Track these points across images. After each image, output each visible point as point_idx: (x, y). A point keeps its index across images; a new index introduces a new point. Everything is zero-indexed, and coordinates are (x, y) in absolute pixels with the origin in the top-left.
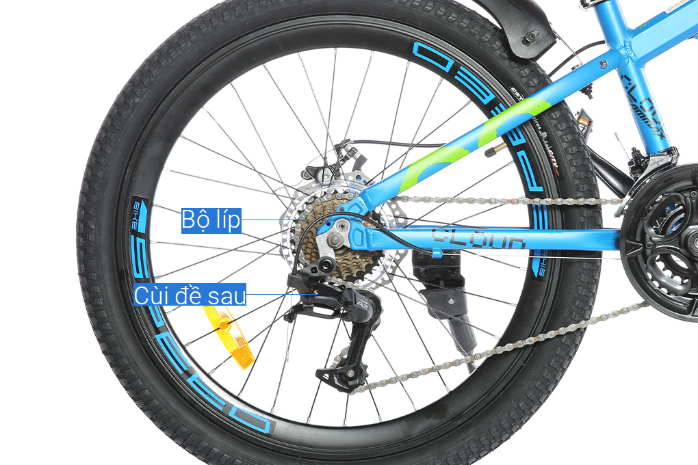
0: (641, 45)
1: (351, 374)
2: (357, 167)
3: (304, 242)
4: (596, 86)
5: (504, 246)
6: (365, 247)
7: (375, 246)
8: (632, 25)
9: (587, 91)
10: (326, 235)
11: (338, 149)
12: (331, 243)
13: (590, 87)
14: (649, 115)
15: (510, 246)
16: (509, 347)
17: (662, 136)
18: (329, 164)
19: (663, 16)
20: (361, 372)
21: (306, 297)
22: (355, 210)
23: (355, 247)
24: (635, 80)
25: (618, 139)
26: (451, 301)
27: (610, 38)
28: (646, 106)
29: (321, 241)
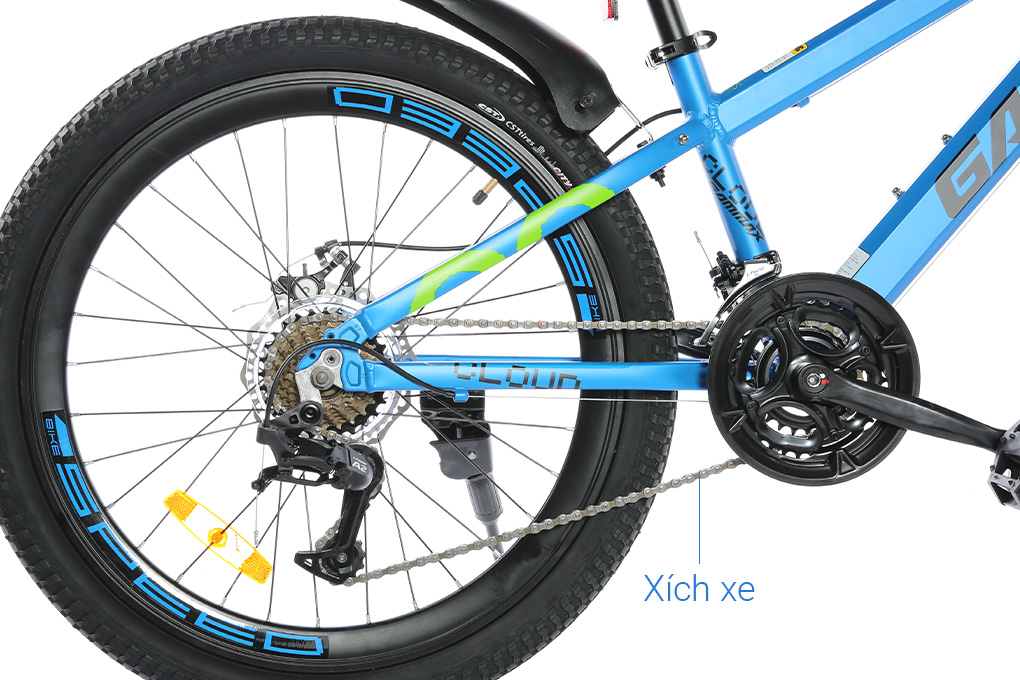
0: (730, 114)
1: (342, 558)
2: (348, 278)
3: (279, 381)
4: (671, 170)
5: (551, 386)
6: (362, 387)
7: (376, 386)
8: (718, 86)
9: (658, 176)
10: (309, 370)
11: (320, 253)
12: (316, 381)
13: (662, 171)
14: (740, 208)
15: (560, 386)
16: (549, 523)
17: (759, 236)
18: (309, 274)
19: (760, 75)
20: (356, 556)
21: (282, 455)
22: (349, 337)
23: (349, 388)
24: (722, 162)
25: (699, 240)
26: (472, 456)
27: (688, 104)
28: (736, 196)
29: (303, 378)
